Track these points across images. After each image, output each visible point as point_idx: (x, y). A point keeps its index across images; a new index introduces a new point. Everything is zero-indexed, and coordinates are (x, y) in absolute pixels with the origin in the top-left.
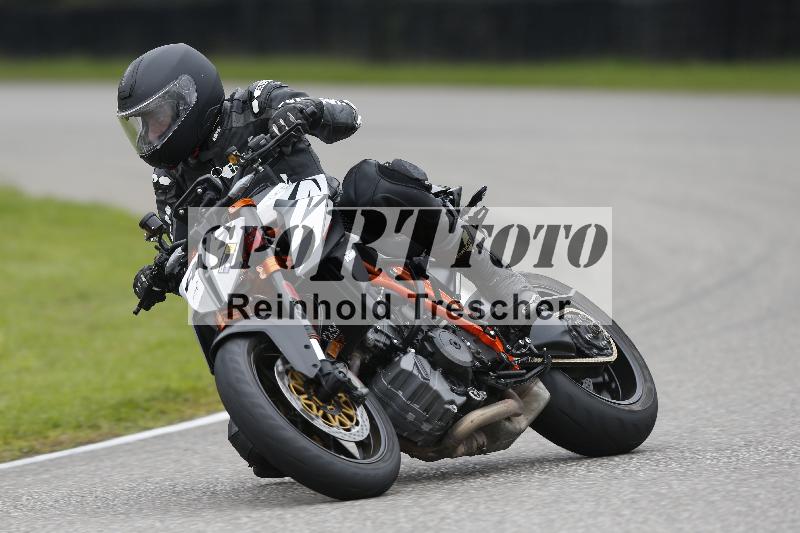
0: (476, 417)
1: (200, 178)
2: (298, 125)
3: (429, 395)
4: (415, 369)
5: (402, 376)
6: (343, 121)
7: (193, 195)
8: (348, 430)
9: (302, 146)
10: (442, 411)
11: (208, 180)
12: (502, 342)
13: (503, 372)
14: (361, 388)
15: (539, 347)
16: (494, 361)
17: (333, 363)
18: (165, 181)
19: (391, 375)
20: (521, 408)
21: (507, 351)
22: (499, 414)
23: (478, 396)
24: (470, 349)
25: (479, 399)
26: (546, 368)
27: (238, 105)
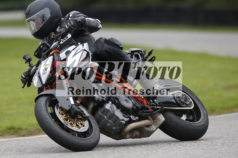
0: (132, 125)
3: (115, 117)
4: (110, 108)
5: (106, 111)
7: (40, 48)
10: (119, 123)
12: (146, 101)
13: (144, 111)
15: (160, 103)
16: (142, 107)
17: (77, 106)
19: (102, 110)
24: (133, 103)
25: (134, 119)
26: (162, 110)
27: (66, 19)
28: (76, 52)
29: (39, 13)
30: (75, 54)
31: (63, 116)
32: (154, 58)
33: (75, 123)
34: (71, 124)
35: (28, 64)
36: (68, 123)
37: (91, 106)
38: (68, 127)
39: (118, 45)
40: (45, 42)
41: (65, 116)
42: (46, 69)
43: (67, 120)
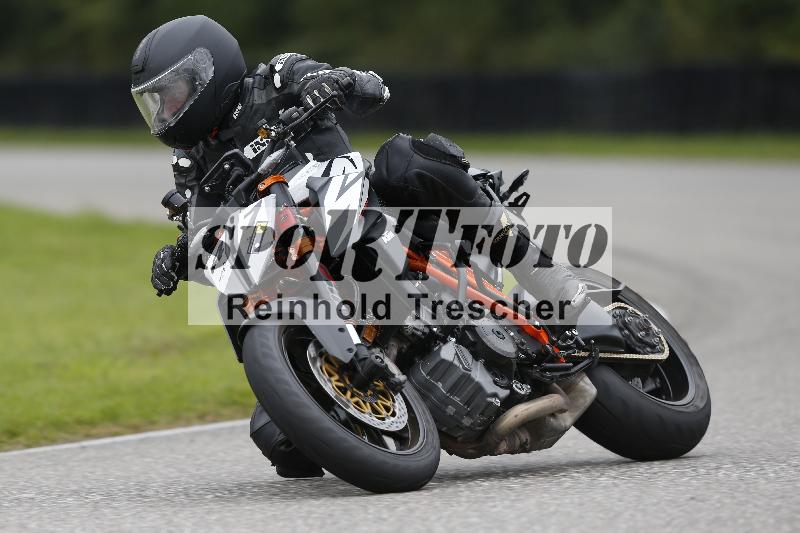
0: (521, 411)
2: (333, 96)
3: (471, 387)
4: (456, 359)
5: (442, 366)
7: (220, 170)
8: (383, 419)
9: (329, 124)
10: (484, 404)
11: (235, 154)
12: (547, 332)
13: (548, 365)
14: (399, 376)
15: (587, 340)
16: (539, 353)
17: (369, 348)
18: (185, 163)
19: (431, 364)
20: (566, 404)
21: (553, 343)
22: (543, 410)
23: (523, 389)
24: (514, 340)
25: (523, 393)
26: (593, 362)
27: (260, 81)
28: (345, 180)
29: (181, 66)
30: (343, 190)
31: (333, 379)
32: (524, 197)
33: (368, 404)
34: (357, 403)
35: (177, 221)
36: (348, 400)
38: (349, 410)
39: (455, 157)
41: (337, 381)
43: (344, 391)
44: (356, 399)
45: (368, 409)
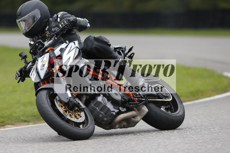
0: (122, 116)
1: (37, 41)
2: (67, 24)
3: (106, 109)
4: (102, 101)
5: (98, 103)
6: (83, 24)
7: (35, 46)
8: (78, 119)
9: (73, 32)
10: (110, 114)
11: (40, 41)
13: (131, 103)
14: (83, 106)
15: (144, 96)
16: (129, 99)
17: (74, 98)
18: (32, 43)
19: (95, 102)
20: (138, 114)
22: (129, 116)
24: (121, 95)
25: (123, 111)
26: (146, 102)
27: (54, 19)
28: (70, 49)
29: (31, 14)
30: (69, 52)
31: (63, 108)
32: (133, 54)
33: (73, 115)
34: (70, 115)
37: (84, 99)
39: (106, 42)
40: (40, 40)
41: (64, 108)
42: (44, 65)
43: (66, 111)
44: (70, 114)
45: (73, 116)
